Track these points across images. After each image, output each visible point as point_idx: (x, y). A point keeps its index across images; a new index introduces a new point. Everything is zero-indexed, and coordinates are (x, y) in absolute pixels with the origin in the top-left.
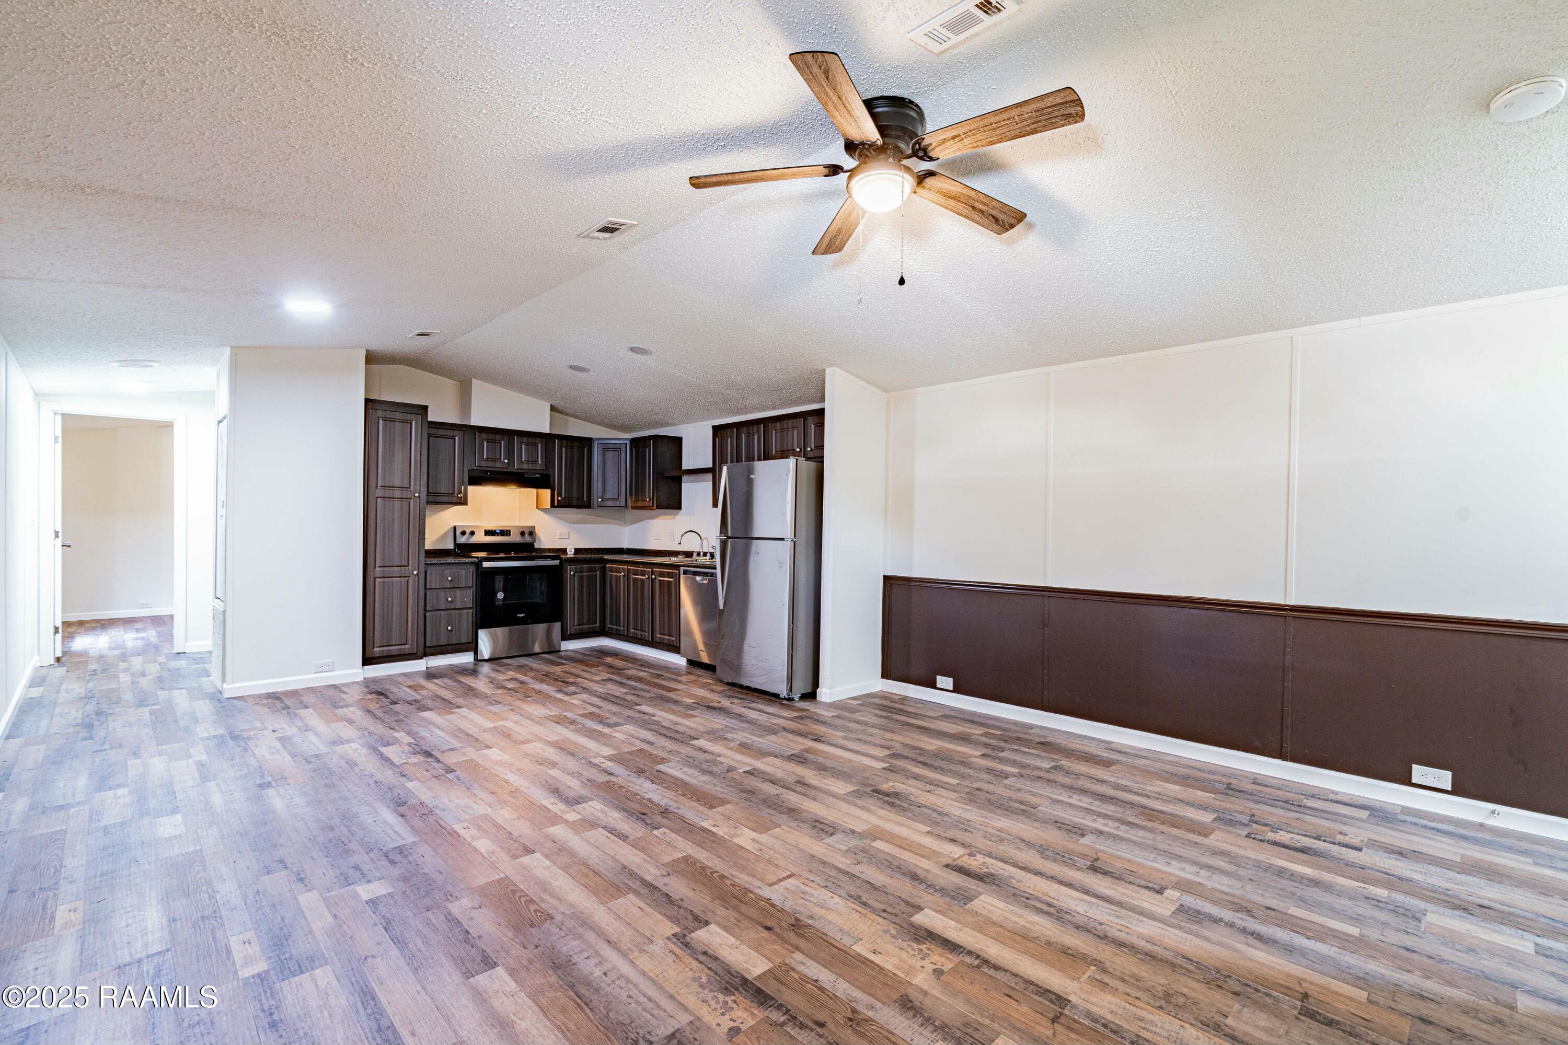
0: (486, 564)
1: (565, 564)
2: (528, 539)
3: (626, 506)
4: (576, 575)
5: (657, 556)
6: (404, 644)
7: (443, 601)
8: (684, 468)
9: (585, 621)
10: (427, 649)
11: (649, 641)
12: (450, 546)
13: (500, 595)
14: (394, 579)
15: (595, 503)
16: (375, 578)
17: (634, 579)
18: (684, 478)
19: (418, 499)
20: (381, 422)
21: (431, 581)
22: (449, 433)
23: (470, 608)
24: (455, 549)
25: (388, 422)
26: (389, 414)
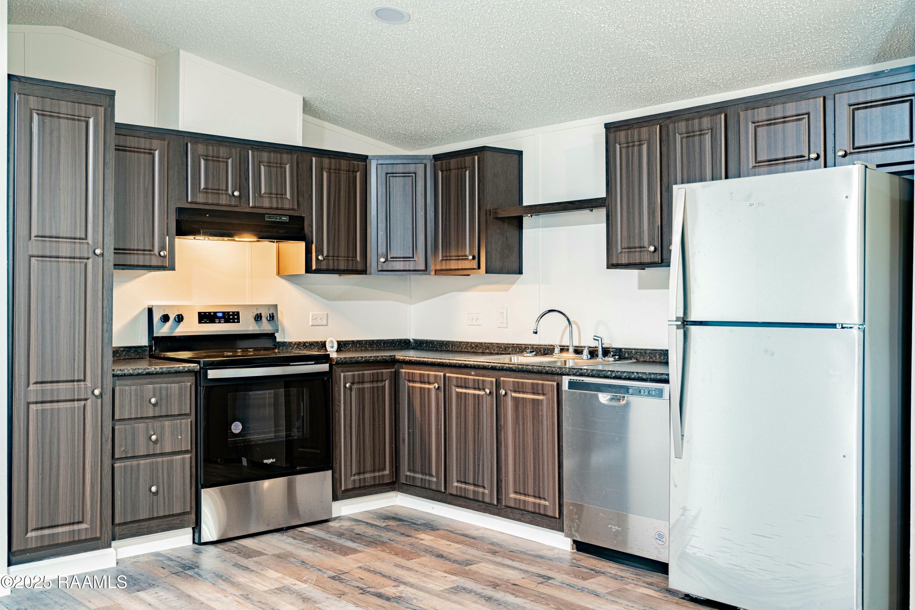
0: (213, 374)
1: (337, 369)
2: (266, 327)
3: (426, 270)
4: (355, 387)
5: (475, 353)
6: (78, 523)
7: (141, 439)
8: (526, 202)
9: (368, 466)
10: (117, 528)
11: (491, 504)
12: (144, 341)
13: (236, 426)
14: (61, 405)
15: (374, 264)
16: (29, 404)
17: (459, 395)
18: (526, 220)
19: (101, 259)
20: (35, 117)
21: (122, 406)
22: (143, 143)
23: (186, 452)
24: (150, 347)
25: (47, 119)
26: (48, 105)
